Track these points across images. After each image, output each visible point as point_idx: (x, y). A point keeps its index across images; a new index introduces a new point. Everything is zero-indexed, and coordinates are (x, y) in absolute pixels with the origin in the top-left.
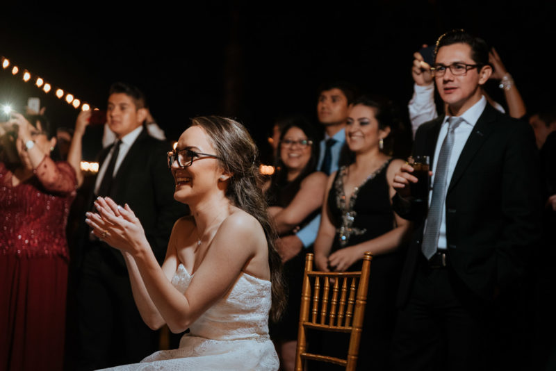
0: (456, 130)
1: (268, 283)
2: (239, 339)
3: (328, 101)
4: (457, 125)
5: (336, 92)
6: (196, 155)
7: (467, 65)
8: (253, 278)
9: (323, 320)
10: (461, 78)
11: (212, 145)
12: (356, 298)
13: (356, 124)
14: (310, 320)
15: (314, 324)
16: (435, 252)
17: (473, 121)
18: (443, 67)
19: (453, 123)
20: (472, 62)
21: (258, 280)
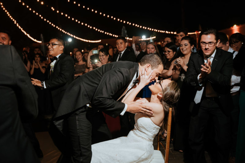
5: (181, 33)
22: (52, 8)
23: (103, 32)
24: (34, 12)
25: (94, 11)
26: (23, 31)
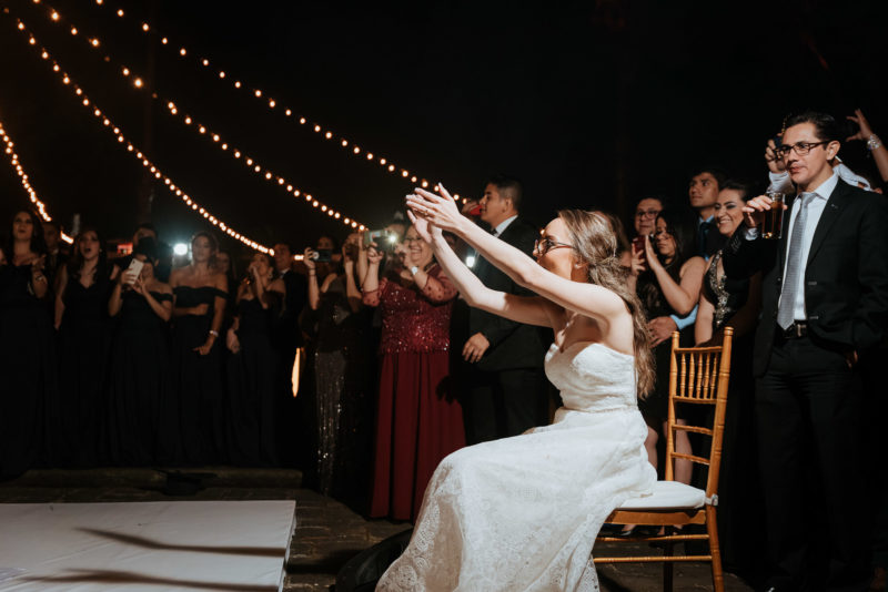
0: (810, 205)
1: (631, 358)
2: (609, 410)
3: (699, 185)
4: (810, 200)
5: (706, 175)
6: (553, 244)
7: (809, 144)
8: (617, 353)
9: (691, 393)
10: (806, 157)
11: (567, 235)
12: (718, 371)
13: (724, 207)
14: (678, 393)
15: (683, 397)
16: (792, 322)
17: (827, 196)
18: (788, 148)
19: (806, 199)
20: (817, 141)
21: (622, 355)
22: (171, 105)
23: (337, 216)
24: (98, 113)
25: (323, 132)
26: (27, 186)
